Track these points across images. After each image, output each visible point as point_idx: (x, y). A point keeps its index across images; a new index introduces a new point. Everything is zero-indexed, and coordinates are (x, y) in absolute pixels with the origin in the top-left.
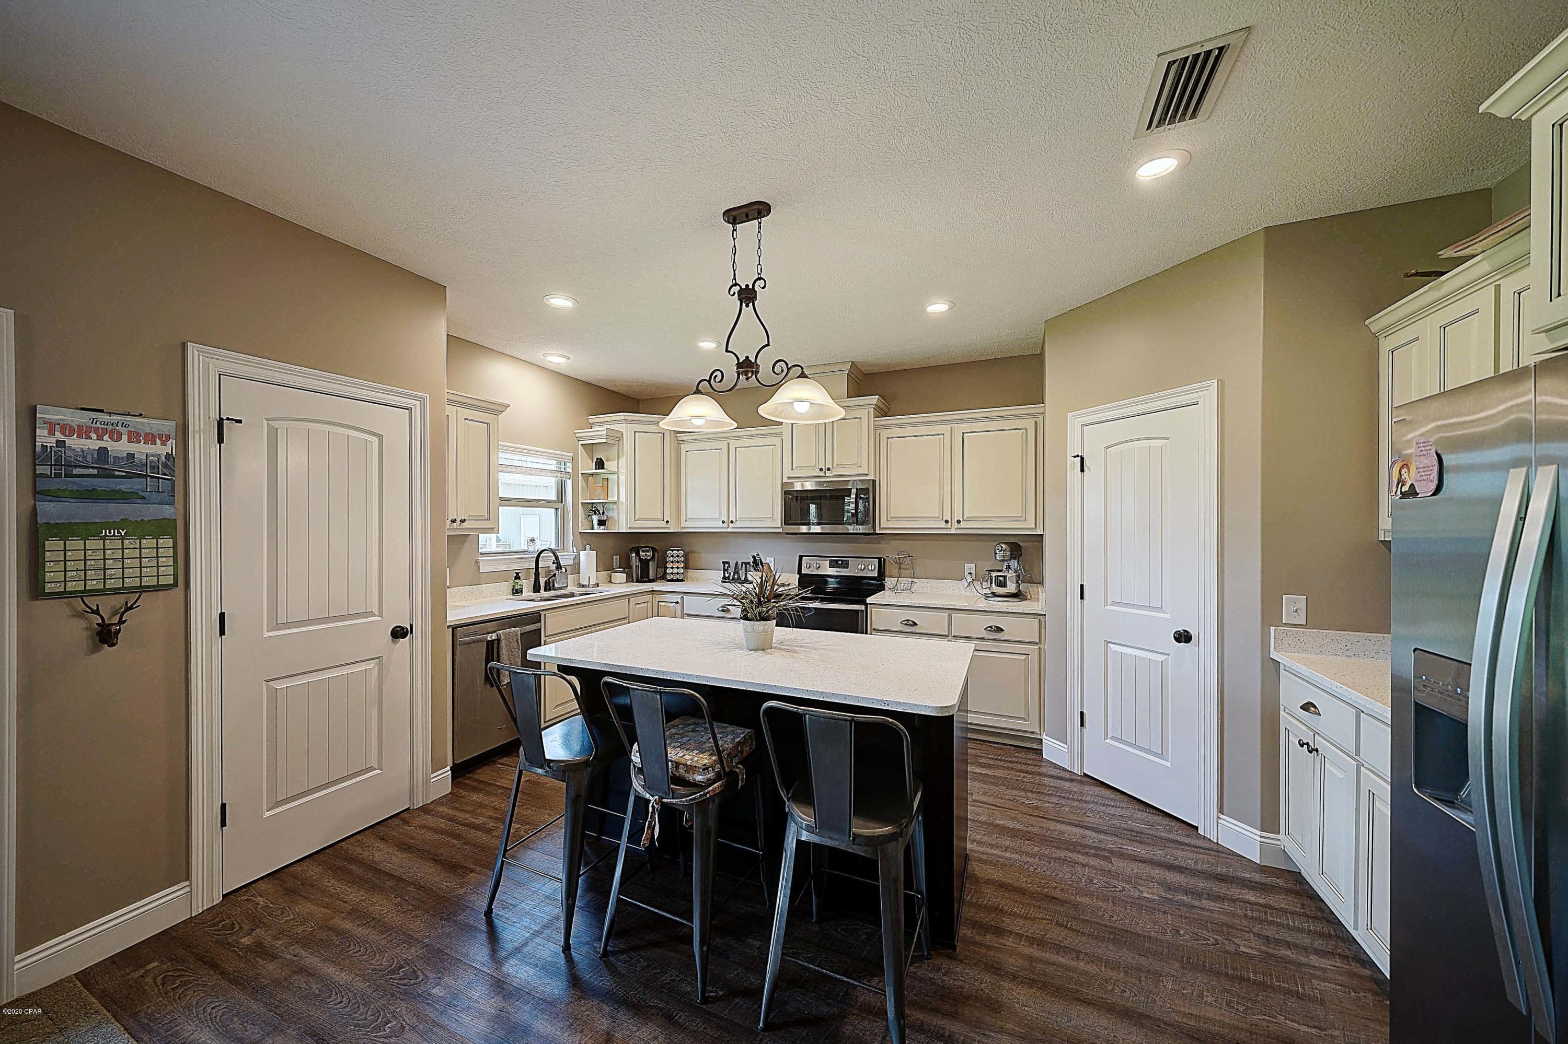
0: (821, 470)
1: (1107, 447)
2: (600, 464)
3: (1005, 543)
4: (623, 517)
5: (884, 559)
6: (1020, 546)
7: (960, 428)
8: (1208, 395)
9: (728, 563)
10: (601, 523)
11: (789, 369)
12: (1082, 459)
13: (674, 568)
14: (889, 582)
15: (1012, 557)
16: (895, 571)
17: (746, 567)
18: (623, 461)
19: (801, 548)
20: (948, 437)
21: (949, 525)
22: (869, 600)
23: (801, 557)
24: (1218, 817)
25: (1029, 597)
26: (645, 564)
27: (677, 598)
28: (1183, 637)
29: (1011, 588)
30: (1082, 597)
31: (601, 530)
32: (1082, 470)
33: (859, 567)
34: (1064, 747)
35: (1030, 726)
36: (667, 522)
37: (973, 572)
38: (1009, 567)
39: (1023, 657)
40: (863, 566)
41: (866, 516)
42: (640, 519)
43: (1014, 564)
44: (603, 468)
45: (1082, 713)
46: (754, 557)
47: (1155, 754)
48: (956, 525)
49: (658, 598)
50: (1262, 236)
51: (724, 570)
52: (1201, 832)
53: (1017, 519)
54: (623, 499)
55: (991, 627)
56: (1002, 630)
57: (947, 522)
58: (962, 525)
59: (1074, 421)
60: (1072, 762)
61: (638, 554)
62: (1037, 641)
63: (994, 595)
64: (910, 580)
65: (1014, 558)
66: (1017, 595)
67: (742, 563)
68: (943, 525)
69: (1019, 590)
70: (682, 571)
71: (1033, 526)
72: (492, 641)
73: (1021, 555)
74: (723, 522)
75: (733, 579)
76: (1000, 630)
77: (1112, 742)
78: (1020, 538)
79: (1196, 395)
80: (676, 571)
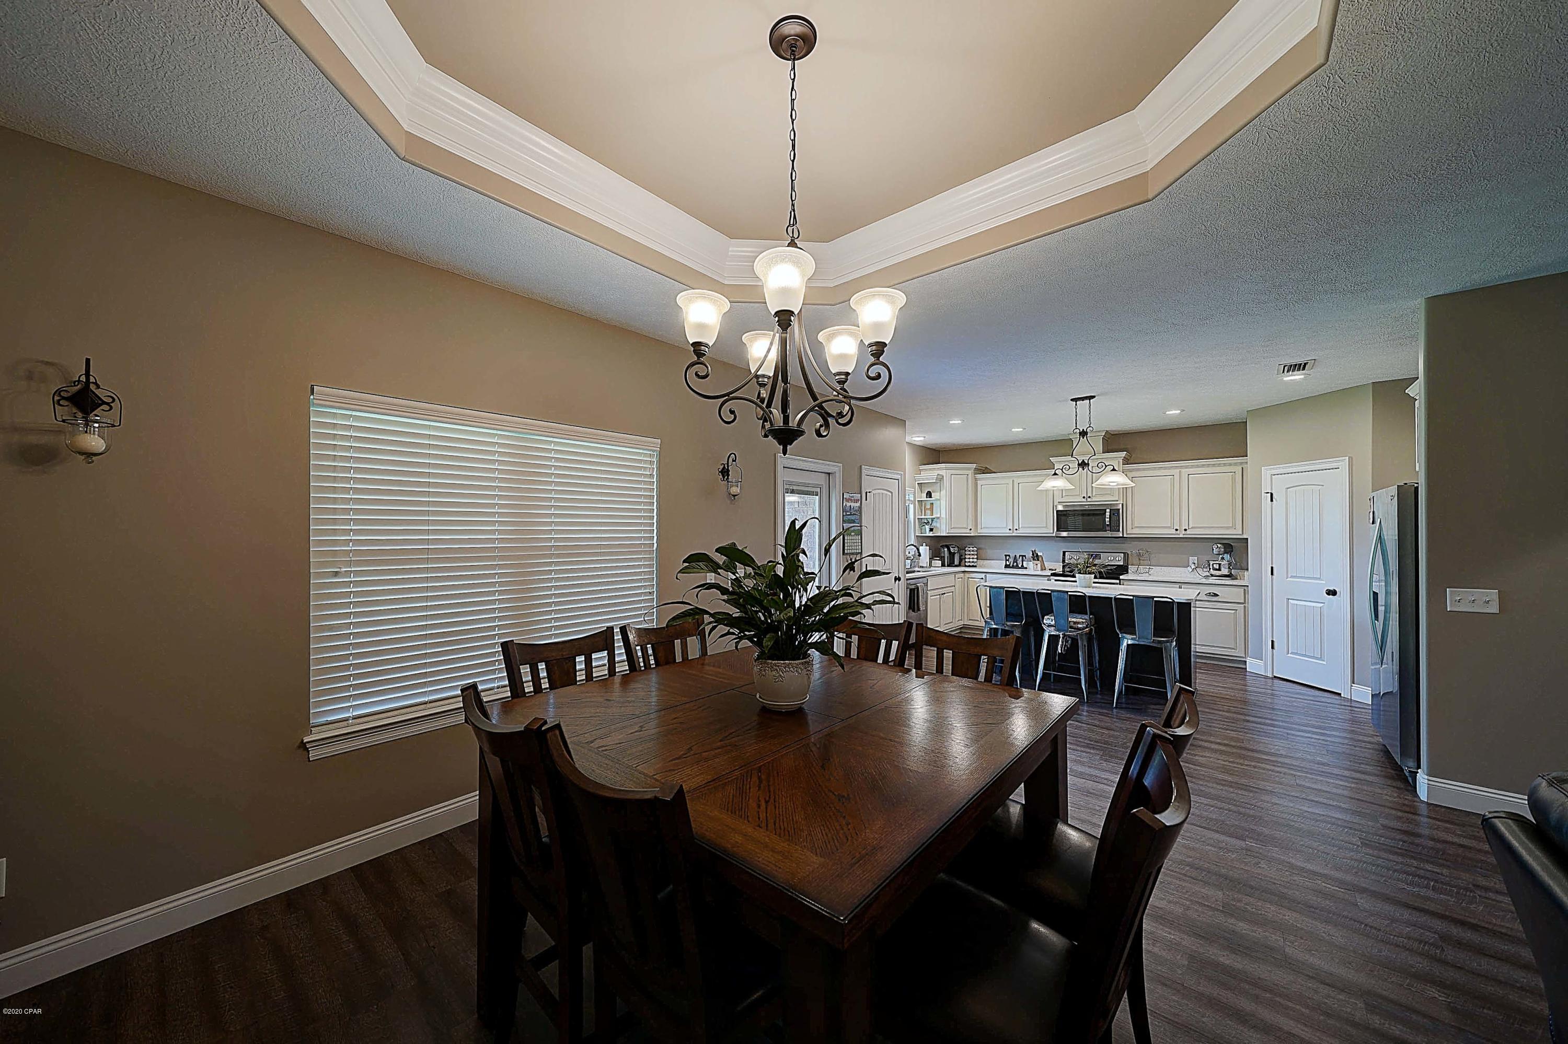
0: (1084, 497)
1: (1287, 488)
2: (929, 495)
3: (1220, 543)
4: (943, 527)
5: (1128, 554)
6: (1231, 545)
7: (1185, 472)
8: (1344, 463)
9: (1009, 556)
10: (931, 530)
11: (1106, 466)
12: (1272, 495)
13: (970, 558)
14: (1131, 568)
15: (1225, 552)
16: (1136, 561)
17: (1023, 558)
18: (943, 492)
19: (1063, 546)
20: (1177, 477)
21: (1178, 532)
22: (1121, 577)
23: (1064, 553)
24: (1352, 686)
25: (1239, 578)
26: (952, 555)
27: (983, 576)
28: (1332, 593)
29: (1225, 571)
30: (1272, 574)
31: (931, 534)
32: (1272, 500)
33: (1109, 558)
34: (1261, 663)
35: (1239, 653)
36: (971, 529)
37: (1196, 562)
38: (1223, 558)
39: (1233, 612)
40: (1112, 558)
41: (1114, 526)
42: (953, 528)
43: (1227, 557)
44: (931, 497)
45: (1273, 642)
46: (1033, 552)
47: (1317, 658)
48: (1184, 532)
49: (967, 575)
50: (1371, 386)
51: (1006, 560)
52: (1342, 695)
53: (1228, 528)
54: (943, 516)
55: (1210, 593)
56: (1218, 595)
57: (1177, 530)
58: (1188, 532)
59: (1266, 472)
60: (1266, 670)
61: (949, 550)
62: (1242, 601)
63: (1212, 575)
64: (1148, 567)
65: (1227, 553)
66: (1229, 576)
67: (1020, 556)
68: (1174, 532)
69: (1231, 573)
70: (975, 560)
71: (1241, 533)
72: (914, 589)
73: (1232, 551)
74: (1010, 530)
75: (1013, 565)
76: (1216, 595)
77: (1292, 655)
78: (1231, 541)
79: (1338, 464)
80: (971, 560)
